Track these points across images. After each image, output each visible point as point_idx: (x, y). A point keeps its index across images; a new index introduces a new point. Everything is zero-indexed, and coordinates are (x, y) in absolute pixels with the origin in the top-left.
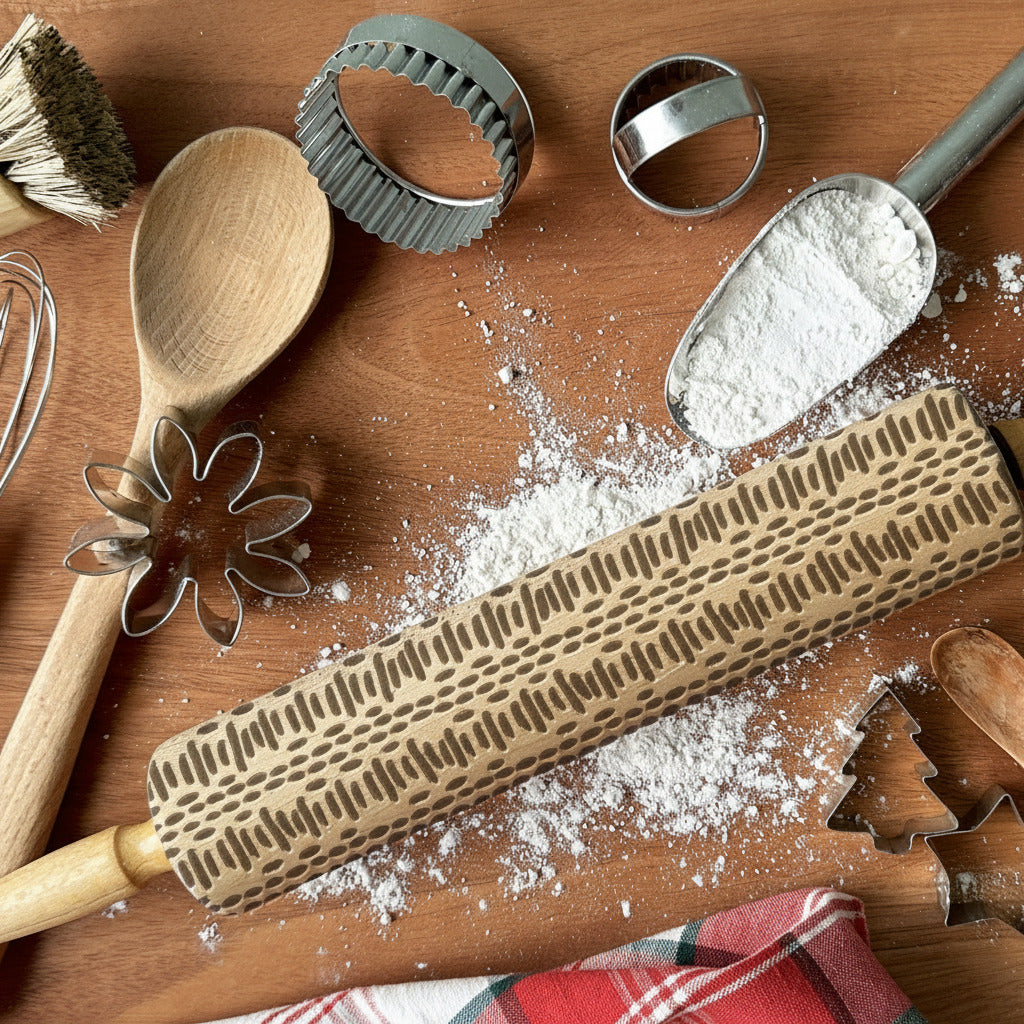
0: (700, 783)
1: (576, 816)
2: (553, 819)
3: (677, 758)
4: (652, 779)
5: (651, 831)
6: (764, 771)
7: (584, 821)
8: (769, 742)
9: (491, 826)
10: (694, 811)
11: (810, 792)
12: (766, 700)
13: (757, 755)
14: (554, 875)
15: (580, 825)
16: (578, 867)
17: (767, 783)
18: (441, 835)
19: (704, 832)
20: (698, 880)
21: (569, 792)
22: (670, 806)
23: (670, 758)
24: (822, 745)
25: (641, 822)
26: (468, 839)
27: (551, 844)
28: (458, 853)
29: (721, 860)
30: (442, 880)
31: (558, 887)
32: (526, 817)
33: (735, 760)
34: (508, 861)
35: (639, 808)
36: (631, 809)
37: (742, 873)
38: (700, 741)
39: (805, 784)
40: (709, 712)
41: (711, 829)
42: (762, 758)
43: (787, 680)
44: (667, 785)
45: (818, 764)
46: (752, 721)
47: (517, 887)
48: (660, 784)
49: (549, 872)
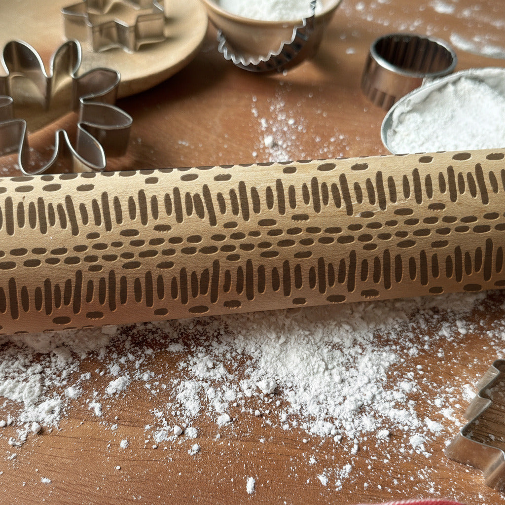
0: (341, 399)
1: (230, 395)
2: (210, 392)
3: (327, 373)
4: (302, 384)
5: (291, 425)
6: (398, 406)
7: (236, 401)
8: (405, 386)
9: (157, 383)
10: (332, 420)
11: (437, 435)
12: (407, 355)
13: (395, 393)
14: (195, 436)
15: (231, 403)
16: (218, 436)
17: (400, 415)
18: (113, 378)
19: (337, 439)
20: (323, 479)
21: (230, 377)
22: (312, 409)
23: (321, 369)
24: (451, 400)
25: (283, 417)
26: (135, 387)
27: (202, 411)
28: (121, 396)
29: (348, 467)
30: (98, 412)
31: (195, 447)
32: (189, 385)
33: (375, 390)
34: (160, 414)
35: (285, 404)
36: (278, 403)
37: (366, 485)
38: (347, 369)
39: (433, 426)
40: (360, 351)
41: (343, 439)
42: (398, 396)
43: (426, 347)
44: (313, 393)
45: (447, 413)
46: (393, 367)
47: (159, 437)
48: (307, 391)
49: (191, 432)
